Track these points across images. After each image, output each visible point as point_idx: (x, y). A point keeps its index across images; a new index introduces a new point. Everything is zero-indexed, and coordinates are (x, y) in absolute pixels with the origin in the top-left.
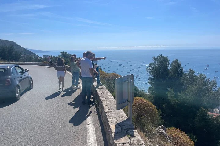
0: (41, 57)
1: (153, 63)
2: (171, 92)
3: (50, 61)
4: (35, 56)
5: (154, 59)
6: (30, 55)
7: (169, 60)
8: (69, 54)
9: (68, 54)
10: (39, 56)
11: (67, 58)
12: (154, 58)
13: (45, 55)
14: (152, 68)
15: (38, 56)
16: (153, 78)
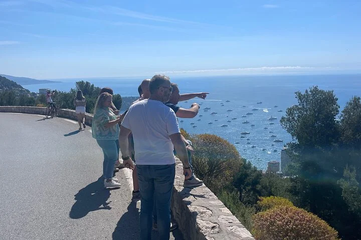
0: (34, 94)
1: (297, 106)
2: (350, 178)
3: (52, 104)
4: (21, 91)
5: (300, 97)
6: (11, 88)
7: (337, 99)
8: (96, 86)
9: (93, 85)
10: (31, 92)
11: (90, 94)
12: (300, 94)
13: (44, 88)
14: (293, 118)
15: (28, 91)
16: (297, 142)
